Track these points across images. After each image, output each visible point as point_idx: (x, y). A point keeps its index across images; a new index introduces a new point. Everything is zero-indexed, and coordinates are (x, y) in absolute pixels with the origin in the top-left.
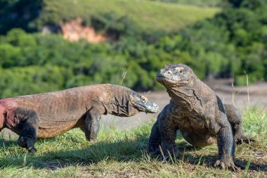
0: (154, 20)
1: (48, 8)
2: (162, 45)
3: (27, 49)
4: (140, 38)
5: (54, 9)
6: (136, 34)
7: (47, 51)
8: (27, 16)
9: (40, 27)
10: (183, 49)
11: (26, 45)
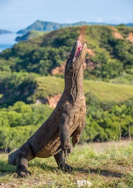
0: (108, 94)
1: (40, 88)
2: (113, 111)
3: (26, 114)
4: (99, 106)
5: (44, 88)
6: (96, 104)
7: (39, 115)
8: (26, 93)
9: (34, 100)
10: (127, 114)
11: (26, 112)
